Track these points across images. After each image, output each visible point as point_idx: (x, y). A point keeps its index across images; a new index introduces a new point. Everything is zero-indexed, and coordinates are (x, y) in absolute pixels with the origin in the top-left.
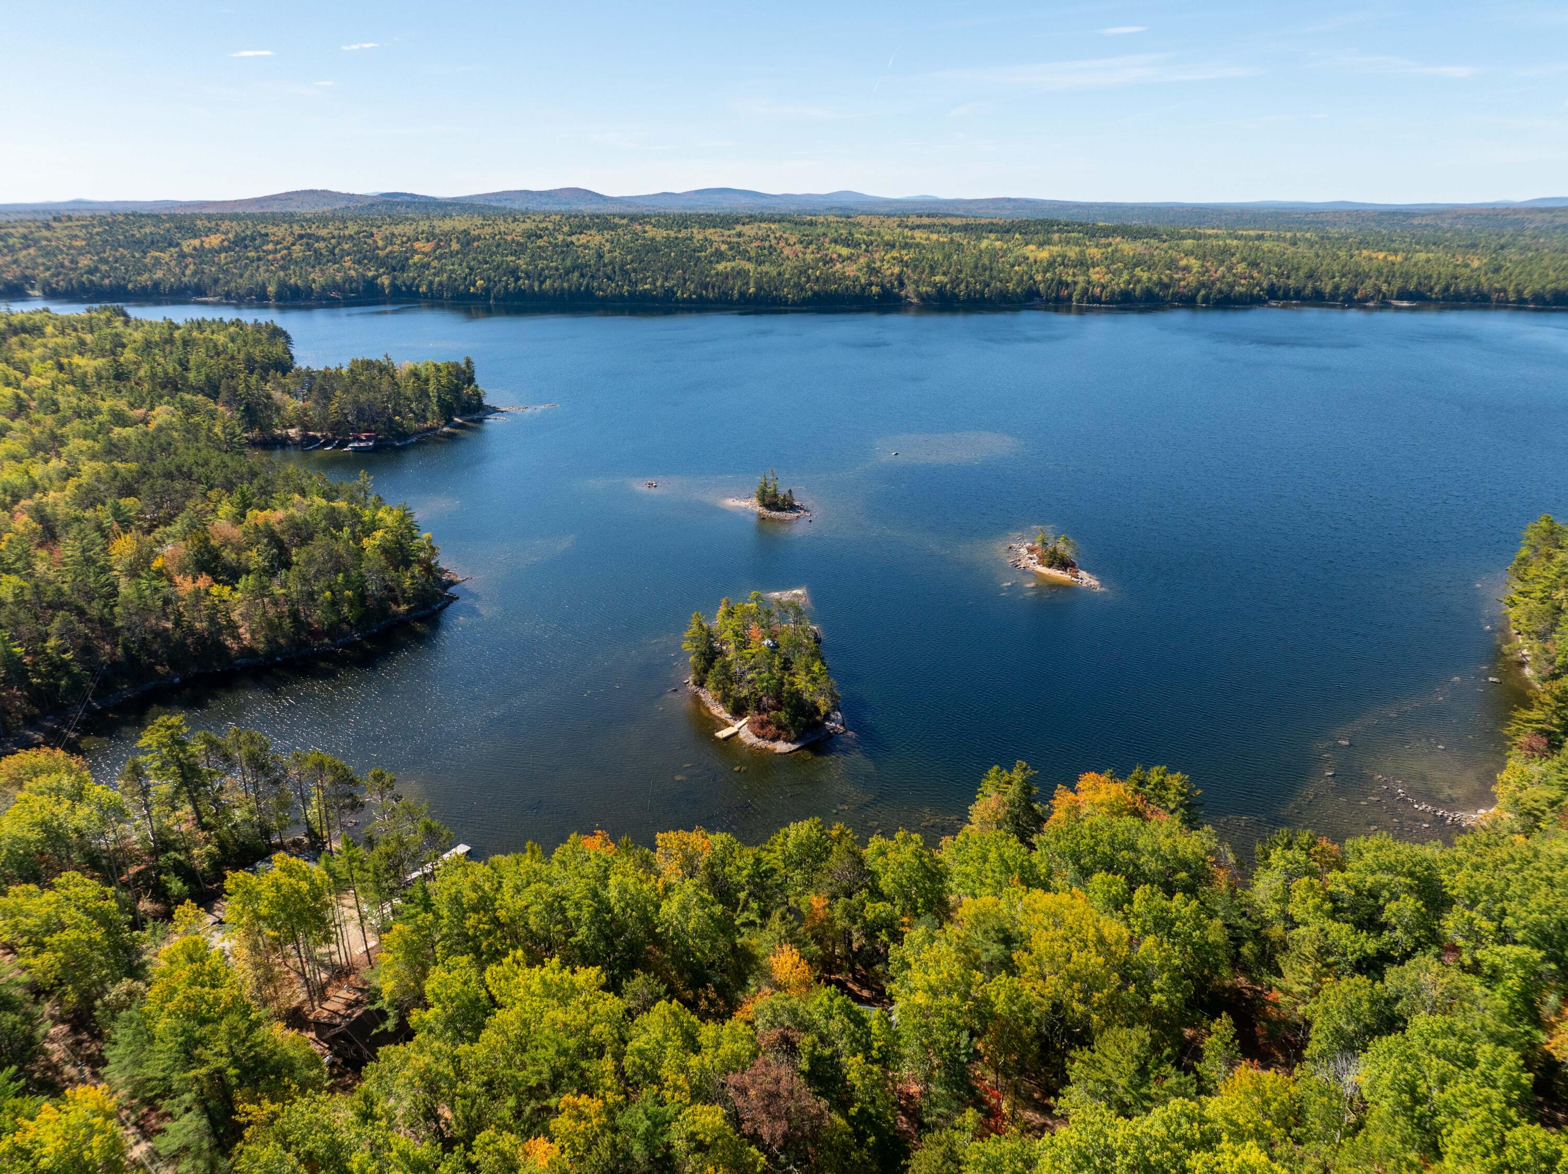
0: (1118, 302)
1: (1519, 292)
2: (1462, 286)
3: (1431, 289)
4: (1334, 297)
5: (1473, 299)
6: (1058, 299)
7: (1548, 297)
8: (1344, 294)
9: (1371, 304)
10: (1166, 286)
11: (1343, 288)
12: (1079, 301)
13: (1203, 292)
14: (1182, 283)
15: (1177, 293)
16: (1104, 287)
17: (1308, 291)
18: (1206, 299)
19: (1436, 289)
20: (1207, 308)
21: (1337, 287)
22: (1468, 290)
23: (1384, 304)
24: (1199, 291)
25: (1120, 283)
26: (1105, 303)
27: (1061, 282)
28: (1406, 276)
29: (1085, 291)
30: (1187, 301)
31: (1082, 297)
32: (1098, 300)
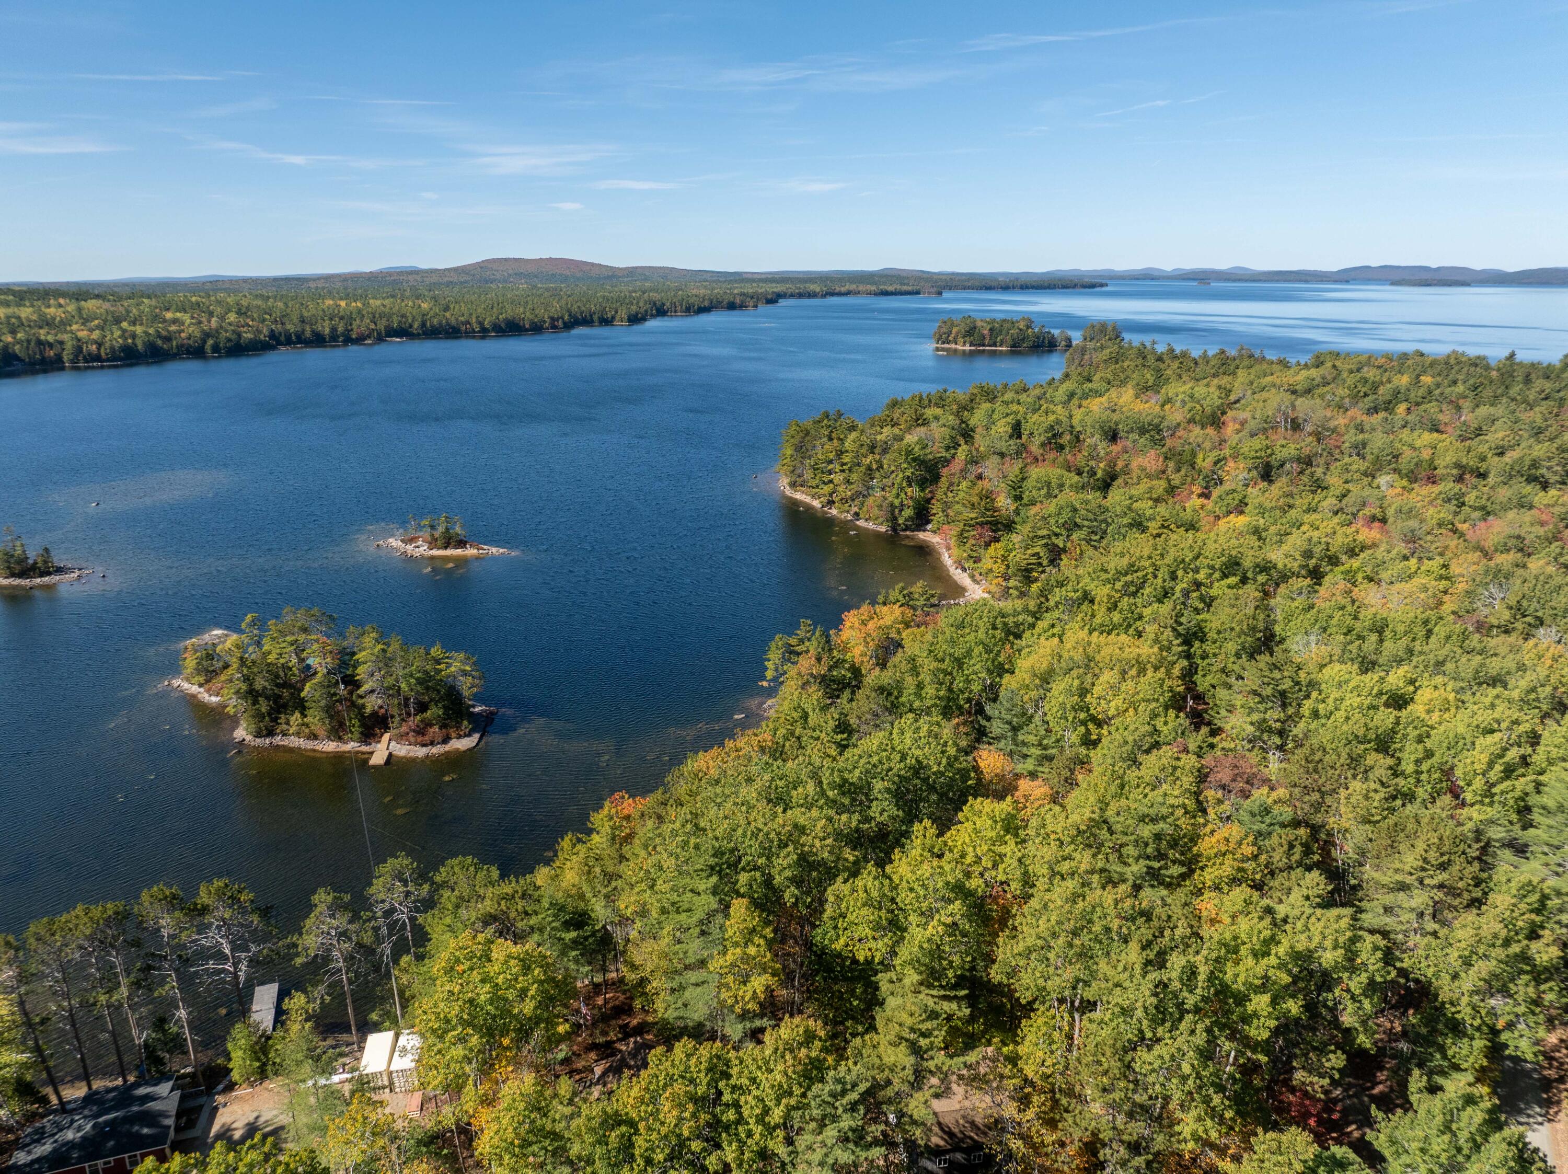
0: (121, 359)
1: (481, 324)
2: (435, 321)
3: (411, 326)
4: (334, 337)
5: (447, 332)
6: (43, 361)
7: (503, 325)
8: (343, 334)
9: (368, 341)
10: (168, 339)
11: (340, 329)
12: (72, 361)
13: (210, 342)
14: (183, 335)
15: (182, 345)
16: (100, 345)
17: (308, 334)
18: (216, 348)
19: (416, 325)
20: (219, 357)
21: (334, 329)
22: (440, 323)
23: (380, 339)
24: (204, 342)
25: (115, 338)
26: (107, 360)
27: (40, 343)
28: (389, 317)
29: (78, 350)
30: (196, 352)
31: (76, 356)
32: (98, 358)
